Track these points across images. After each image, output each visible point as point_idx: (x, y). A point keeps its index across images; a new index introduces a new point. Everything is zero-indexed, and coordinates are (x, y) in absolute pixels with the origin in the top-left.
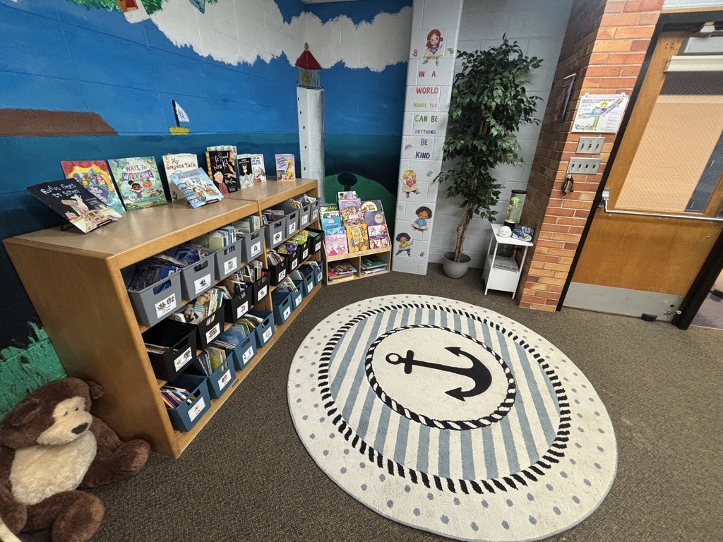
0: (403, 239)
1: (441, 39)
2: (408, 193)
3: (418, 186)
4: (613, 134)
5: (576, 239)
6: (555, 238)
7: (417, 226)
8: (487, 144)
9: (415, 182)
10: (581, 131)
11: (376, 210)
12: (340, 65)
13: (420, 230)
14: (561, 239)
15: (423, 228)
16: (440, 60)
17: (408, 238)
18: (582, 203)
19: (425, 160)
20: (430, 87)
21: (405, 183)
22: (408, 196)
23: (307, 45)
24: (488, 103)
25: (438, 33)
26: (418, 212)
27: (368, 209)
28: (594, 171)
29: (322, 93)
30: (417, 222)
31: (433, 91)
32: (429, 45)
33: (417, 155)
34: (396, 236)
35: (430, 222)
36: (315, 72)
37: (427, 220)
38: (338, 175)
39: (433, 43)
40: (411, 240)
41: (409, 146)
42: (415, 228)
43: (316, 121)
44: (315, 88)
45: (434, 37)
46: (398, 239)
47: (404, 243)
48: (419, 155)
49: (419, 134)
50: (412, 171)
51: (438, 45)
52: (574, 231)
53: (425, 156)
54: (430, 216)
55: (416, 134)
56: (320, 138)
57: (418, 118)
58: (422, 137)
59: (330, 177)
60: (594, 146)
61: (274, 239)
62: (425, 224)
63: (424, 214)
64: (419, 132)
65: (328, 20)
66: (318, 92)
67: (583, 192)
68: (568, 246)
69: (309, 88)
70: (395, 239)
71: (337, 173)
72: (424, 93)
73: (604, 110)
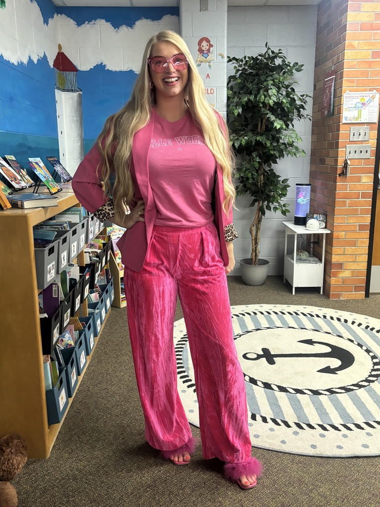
1: (211, 46)
4: (375, 123)
5: (367, 220)
6: (348, 221)
8: (270, 139)
10: (350, 122)
12: (100, 68)
14: (354, 221)
18: (364, 185)
23: (60, 46)
24: (266, 101)
25: (208, 41)
28: (368, 156)
29: (79, 95)
31: (209, 92)
32: (201, 51)
36: (71, 75)
39: (203, 49)
43: (73, 126)
44: (72, 91)
45: (204, 43)
51: (209, 51)
52: (363, 212)
56: (79, 144)
60: (362, 134)
65: (84, 23)
66: (75, 95)
67: (363, 175)
68: (362, 227)
73: (363, 104)
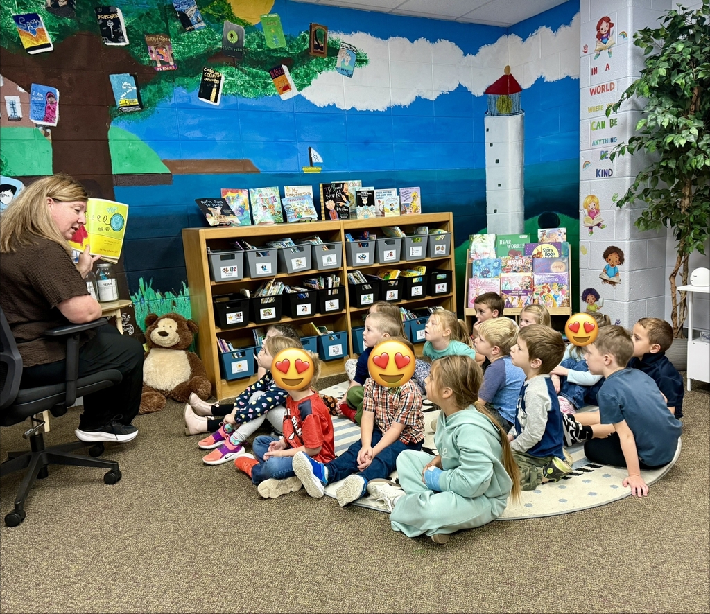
0: (590, 297)
1: (611, 25)
2: (591, 228)
3: (603, 216)
7: (606, 277)
9: (598, 211)
11: (557, 255)
12: (540, 80)
13: (611, 283)
15: (614, 279)
16: (613, 49)
17: (597, 297)
19: (606, 179)
20: (605, 84)
21: (587, 213)
22: (591, 233)
23: (508, 68)
25: (607, 19)
26: (606, 255)
27: (543, 254)
29: (523, 118)
30: (606, 271)
31: (609, 88)
32: (600, 36)
33: (597, 173)
34: (581, 294)
35: (624, 270)
36: (516, 96)
37: (619, 267)
38: (539, 216)
39: (603, 32)
40: (600, 300)
41: (587, 163)
42: (605, 280)
43: (517, 152)
44: (516, 113)
45: (604, 25)
46: (585, 299)
47: (592, 304)
48: (600, 173)
49: (597, 146)
50: (593, 197)
51: (608, 33)
53: (607, 173)
54: (621, 261)
55: (595, 146)
56: (520, 172)
57: (595, 126)
58: (601, 150)
59: (530, 220)
61: (358, 258)
62: (616, 274)
63: (614, 257)
64: (597, 143)
65: (528, 37)
66: (519, 117)
69: (510, 114)
70: (581, 298)
71: (537, 215)
72: (599, 93)
